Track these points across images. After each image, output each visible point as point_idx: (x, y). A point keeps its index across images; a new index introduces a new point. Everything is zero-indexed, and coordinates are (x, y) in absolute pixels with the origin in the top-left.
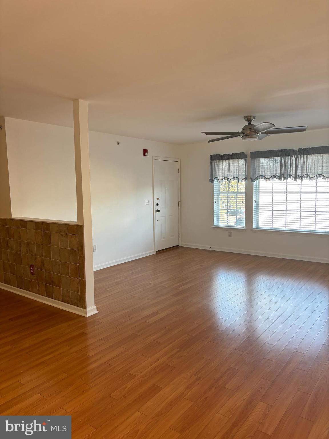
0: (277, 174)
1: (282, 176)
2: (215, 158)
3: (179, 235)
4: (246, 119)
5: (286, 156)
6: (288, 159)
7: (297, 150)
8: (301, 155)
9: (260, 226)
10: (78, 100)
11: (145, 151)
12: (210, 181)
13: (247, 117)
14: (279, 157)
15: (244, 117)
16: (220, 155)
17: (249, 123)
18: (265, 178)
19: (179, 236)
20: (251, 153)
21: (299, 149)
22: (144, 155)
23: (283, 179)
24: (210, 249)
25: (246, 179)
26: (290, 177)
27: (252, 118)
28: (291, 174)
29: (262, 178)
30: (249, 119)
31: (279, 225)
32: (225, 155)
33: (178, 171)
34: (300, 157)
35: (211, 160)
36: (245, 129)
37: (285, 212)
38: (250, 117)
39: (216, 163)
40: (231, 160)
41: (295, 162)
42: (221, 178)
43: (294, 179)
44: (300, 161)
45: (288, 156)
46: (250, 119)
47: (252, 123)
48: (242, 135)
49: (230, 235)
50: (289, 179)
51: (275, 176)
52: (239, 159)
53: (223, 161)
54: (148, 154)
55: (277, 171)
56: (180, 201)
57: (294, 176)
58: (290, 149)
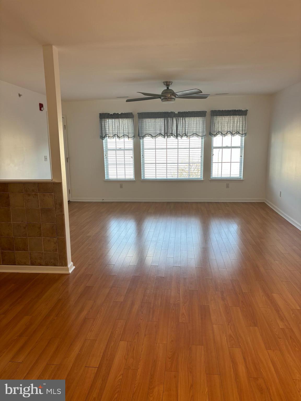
0: (162, 133)
1: (166, 134)
2: (104, 116)
3: (69, 190)
4: (165, 84)
5: (169, 117)
6: (170, 120)
7: (176, 113)
8: (180, 117)
9: (145, 177)
10: (51, 45)
11: (41, 106)
12: (100, 138)
13: (166, 82)
14: (163, 118)
15: (163, 82)
16: (109, 114)
17: (168, 88)
18: (152, 136)
19: (70, 192)
20: (138, 113)
21: (178, 112)
22: (41, 110)
23: (166, 137)
24: (103, 201)
25: (134, 136)
26: (172, 135)
27: (170, 84)
28: (173, 133)
29: (149, 136)
30: (167, 84)
31: (161, 175)
32: (114, 114)
33: (65, 127)
34: (180, 119)
35: (100, 118)
36: (165, 92)
37: (166, 165)
38: (169, 82)
39: (105, 122)
40: (120, 119)
41: (176, 123)
42: (111, 135)
43: (175, 137)
44: (180, 123)
45: (170, 117)
46: (169, 84)
47: (170, 88)
48: (162, 98)
49: (121, 187)
50: (171, 137)
51: (160, 134)
52: (128, 119)
53: (113, 119)
54: (43, 108)
55: (161, 131)
56: (68, 157)
57: (175, 135)
58: (171, 112)
